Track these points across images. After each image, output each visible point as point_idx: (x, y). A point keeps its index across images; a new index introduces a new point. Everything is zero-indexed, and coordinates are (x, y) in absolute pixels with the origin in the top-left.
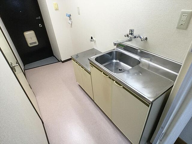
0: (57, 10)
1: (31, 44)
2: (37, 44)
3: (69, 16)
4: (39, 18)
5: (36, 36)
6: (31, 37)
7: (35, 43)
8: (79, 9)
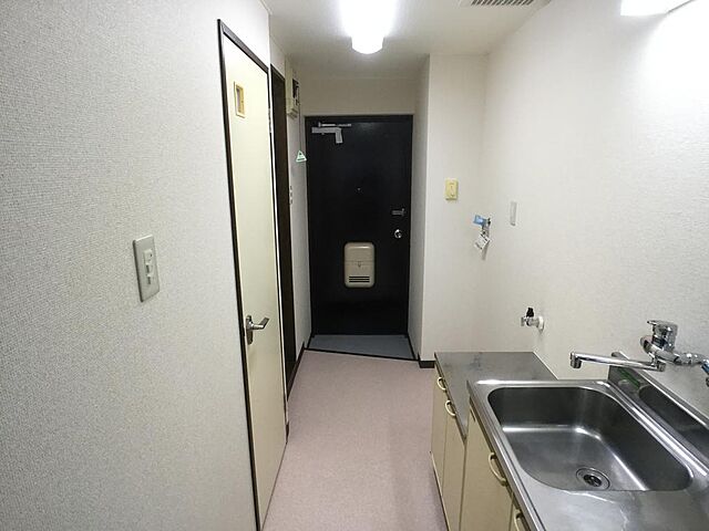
0: (451, 199)
1: (353, 279)
2: (370, 284)
3: (483, 224)
4: (402, 212)
5: (376, 261)
6: (359, 261)
7: (366, 279)
8: (515, 208)
